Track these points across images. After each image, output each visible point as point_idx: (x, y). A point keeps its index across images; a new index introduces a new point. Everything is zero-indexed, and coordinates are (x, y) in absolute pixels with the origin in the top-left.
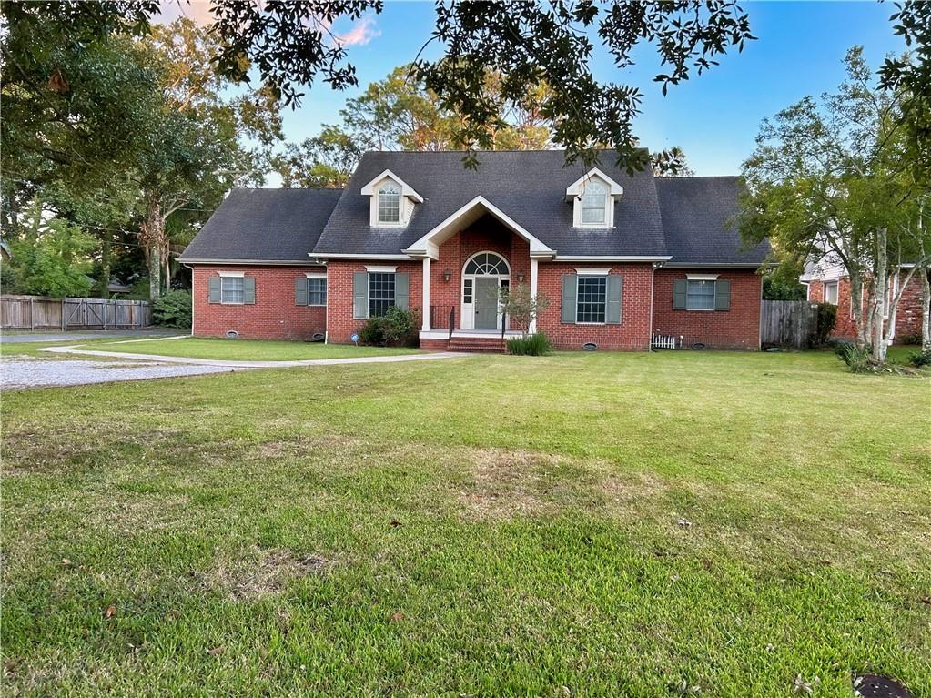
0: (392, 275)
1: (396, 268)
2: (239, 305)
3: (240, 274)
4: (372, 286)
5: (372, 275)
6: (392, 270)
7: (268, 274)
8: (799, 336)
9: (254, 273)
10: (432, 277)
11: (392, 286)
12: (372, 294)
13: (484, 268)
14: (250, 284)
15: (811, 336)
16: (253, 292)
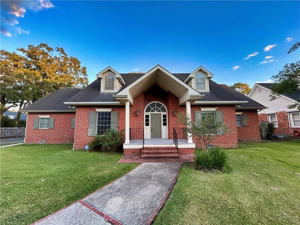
0: (109, 113)
1: (111, 109)
2: (47, 129)
3: (48, 116)
4: (99, 119)
5: (99, 113)
6: (109, 110)
9: (54, 116)
10: (130, 113)
11: (109, 119)
12: (99, 123)
13: (154, 109)
14: (52, 120)
16: (53, 124)
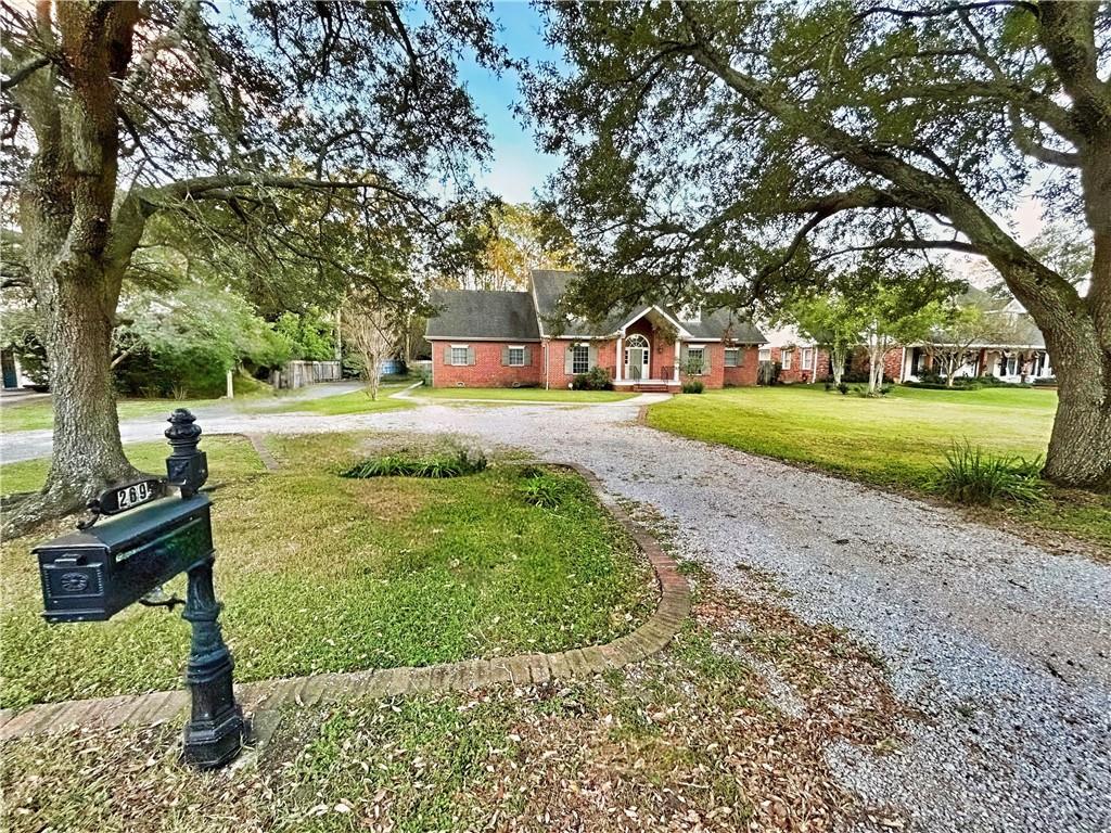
0: (587, 348)
1: (590, 344)
2: (464, 366)
3: (465, 346)
4: (575, 354)
5: (575, 348)
6: (587, 345)
7: (485, 346)
8: (766, 379)
9: (475, 346)
11: (587, 355)
13: (635, 343)
14: (471, 352)
15: (772, 379)
16: (474, 358)
